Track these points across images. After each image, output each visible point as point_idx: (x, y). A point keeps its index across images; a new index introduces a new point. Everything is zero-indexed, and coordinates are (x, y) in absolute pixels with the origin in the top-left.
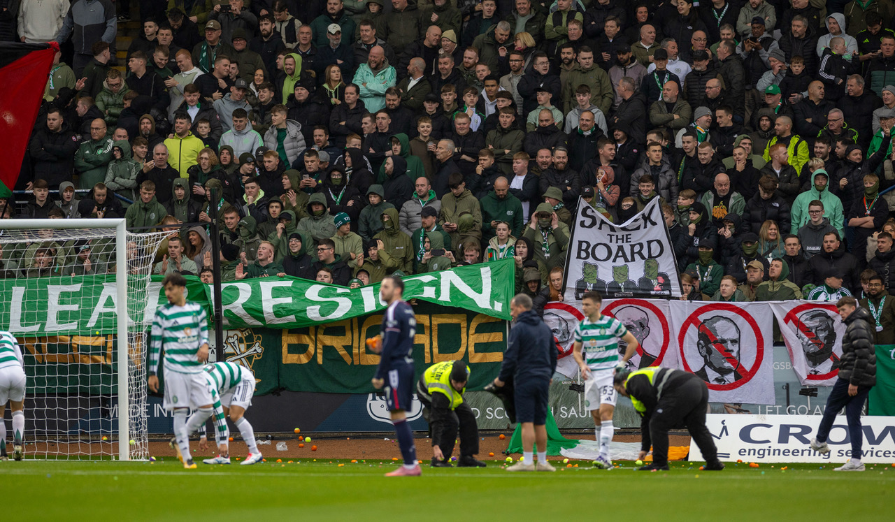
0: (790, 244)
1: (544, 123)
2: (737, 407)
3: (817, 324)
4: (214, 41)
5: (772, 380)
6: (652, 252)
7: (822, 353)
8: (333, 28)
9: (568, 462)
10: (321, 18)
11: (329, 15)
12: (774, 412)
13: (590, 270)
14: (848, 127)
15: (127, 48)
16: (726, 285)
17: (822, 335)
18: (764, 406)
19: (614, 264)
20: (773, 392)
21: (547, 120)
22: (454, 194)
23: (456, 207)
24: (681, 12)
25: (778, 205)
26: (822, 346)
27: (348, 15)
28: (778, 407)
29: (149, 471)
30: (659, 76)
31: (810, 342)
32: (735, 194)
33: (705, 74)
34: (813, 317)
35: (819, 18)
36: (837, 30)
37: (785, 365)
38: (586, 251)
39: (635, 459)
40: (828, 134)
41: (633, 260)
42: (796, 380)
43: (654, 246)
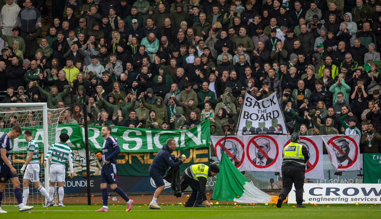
0: (330, 111)
1: (225, 61)
2: (308, 180)
3: (342, 145)
4: (83, 27)
5: (322, 169)
6: (275, 116)
7: (344, 157)
8: (135, 21)
9: (236, 204)
10: (129, 17)
11: (132, 15)
12: (324, 182)
13: (248, 123)
14: (354, 61)
15: (47, 30)
16: (303, 128)
17: (344, 149)
18: (319, 180)
19: (259, 122)
20: (323, 174)
21: (225, 60)
22: (186, 91)
23: (187, 96)
24: (282, 13)
25: (324, 94)
26: (344, 154)
27: (140, 15)
28: (325, 180)
29: (58, 210)
30: (273, 40)
31: (339, 152)
32: (306, 90)
33: (292, 39)
34: (340, 142)
35: (341, 15)
36: (349, 20)
37: (328, 162)
38: (247, 116)
39: (265, 203)
40: (345, 64)
41: (267, 119)
42: (333, 169)
43: (275, 113)
